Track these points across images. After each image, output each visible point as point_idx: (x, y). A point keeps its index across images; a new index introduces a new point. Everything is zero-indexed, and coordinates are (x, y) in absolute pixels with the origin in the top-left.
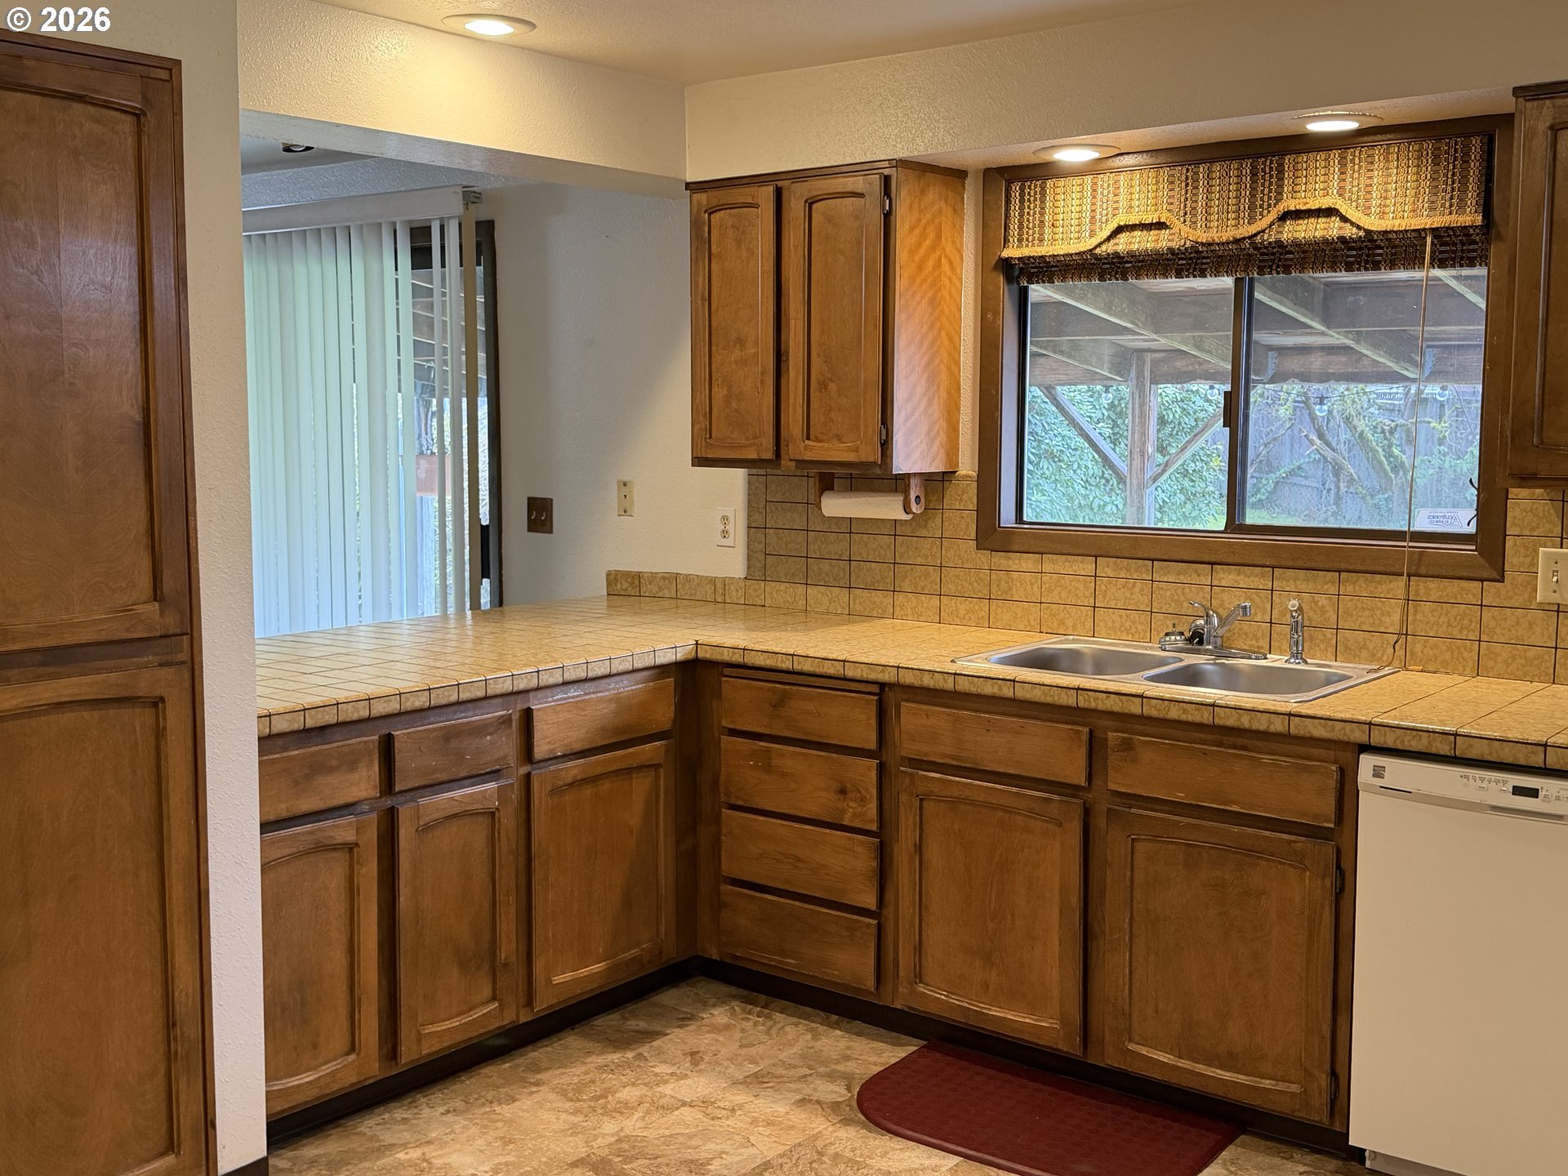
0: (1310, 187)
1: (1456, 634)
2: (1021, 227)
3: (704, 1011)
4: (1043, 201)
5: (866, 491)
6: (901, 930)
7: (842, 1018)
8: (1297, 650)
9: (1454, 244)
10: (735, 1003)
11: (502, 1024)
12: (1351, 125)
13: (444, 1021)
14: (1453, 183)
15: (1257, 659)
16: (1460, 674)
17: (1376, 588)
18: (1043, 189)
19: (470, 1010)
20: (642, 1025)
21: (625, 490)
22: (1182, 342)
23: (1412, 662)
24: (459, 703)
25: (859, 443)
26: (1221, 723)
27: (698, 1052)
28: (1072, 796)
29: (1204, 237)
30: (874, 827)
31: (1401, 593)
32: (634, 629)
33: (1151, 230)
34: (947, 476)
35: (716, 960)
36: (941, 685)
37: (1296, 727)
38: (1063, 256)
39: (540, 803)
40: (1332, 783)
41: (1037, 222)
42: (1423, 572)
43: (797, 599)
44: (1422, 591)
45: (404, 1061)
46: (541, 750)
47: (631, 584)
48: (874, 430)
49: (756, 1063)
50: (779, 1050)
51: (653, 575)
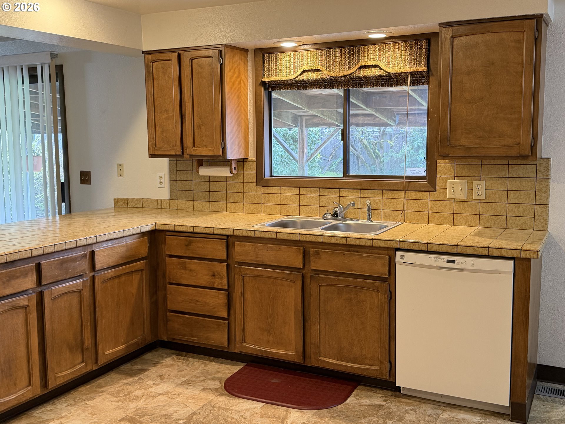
0: (369, 57)
1: (421, 210)
2: (269, 70)
3: (162, 360)
4: (276, 61)
5: (216, 166)
6: (237, 324)
7: (215, 358)
8: (370, 217)
9: (417, 77)
10: (174, 356)
11: (86, 371)
12: (383, 36)
13: (64, 371)
14: (417, 56)
15: (356, 221)
16: (423, 224)
17: (394, 195)
18: (276, 56)
19: (74, 367)
20: (139, 367)
21: (120, 168)
22: (317, 112)
23: (407, 220)
24: (66, 250)
25: (214, 148)
26: (349, 243)
27: (162, 375)
28: (298, 272)
29: (333, 75)
30: (226, 288)
31: (403, 197)
32: (129, 219)
33: (315, 72)
34: (245, 160)
35: (166, 341)
36: (250, 235)
37: (375, 244)
38: (284, 80)
39: (99, 286)
40: (387, 262)
41: (274, 68)
42: (410, 189)
43: (190, 206)
44: (410, 196)
45: (50, 387)
46: (98, 266)
47: (124, 203)
48: (219, 143)
49: (185, 377)
50: (193, 371)
51: (133, 199)
